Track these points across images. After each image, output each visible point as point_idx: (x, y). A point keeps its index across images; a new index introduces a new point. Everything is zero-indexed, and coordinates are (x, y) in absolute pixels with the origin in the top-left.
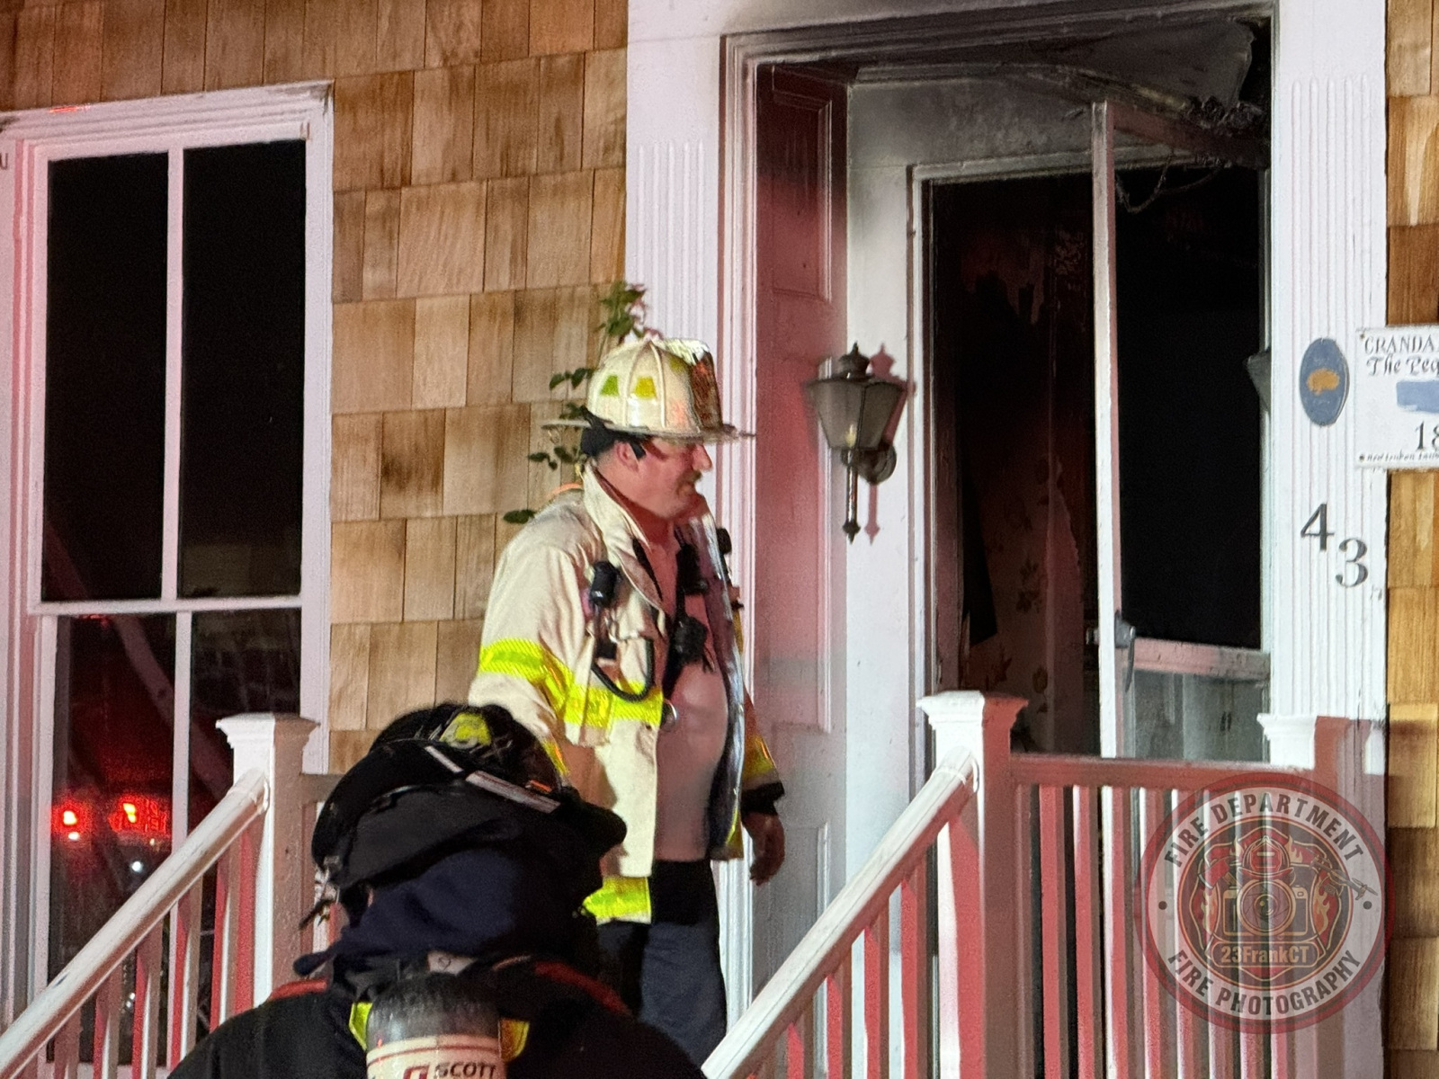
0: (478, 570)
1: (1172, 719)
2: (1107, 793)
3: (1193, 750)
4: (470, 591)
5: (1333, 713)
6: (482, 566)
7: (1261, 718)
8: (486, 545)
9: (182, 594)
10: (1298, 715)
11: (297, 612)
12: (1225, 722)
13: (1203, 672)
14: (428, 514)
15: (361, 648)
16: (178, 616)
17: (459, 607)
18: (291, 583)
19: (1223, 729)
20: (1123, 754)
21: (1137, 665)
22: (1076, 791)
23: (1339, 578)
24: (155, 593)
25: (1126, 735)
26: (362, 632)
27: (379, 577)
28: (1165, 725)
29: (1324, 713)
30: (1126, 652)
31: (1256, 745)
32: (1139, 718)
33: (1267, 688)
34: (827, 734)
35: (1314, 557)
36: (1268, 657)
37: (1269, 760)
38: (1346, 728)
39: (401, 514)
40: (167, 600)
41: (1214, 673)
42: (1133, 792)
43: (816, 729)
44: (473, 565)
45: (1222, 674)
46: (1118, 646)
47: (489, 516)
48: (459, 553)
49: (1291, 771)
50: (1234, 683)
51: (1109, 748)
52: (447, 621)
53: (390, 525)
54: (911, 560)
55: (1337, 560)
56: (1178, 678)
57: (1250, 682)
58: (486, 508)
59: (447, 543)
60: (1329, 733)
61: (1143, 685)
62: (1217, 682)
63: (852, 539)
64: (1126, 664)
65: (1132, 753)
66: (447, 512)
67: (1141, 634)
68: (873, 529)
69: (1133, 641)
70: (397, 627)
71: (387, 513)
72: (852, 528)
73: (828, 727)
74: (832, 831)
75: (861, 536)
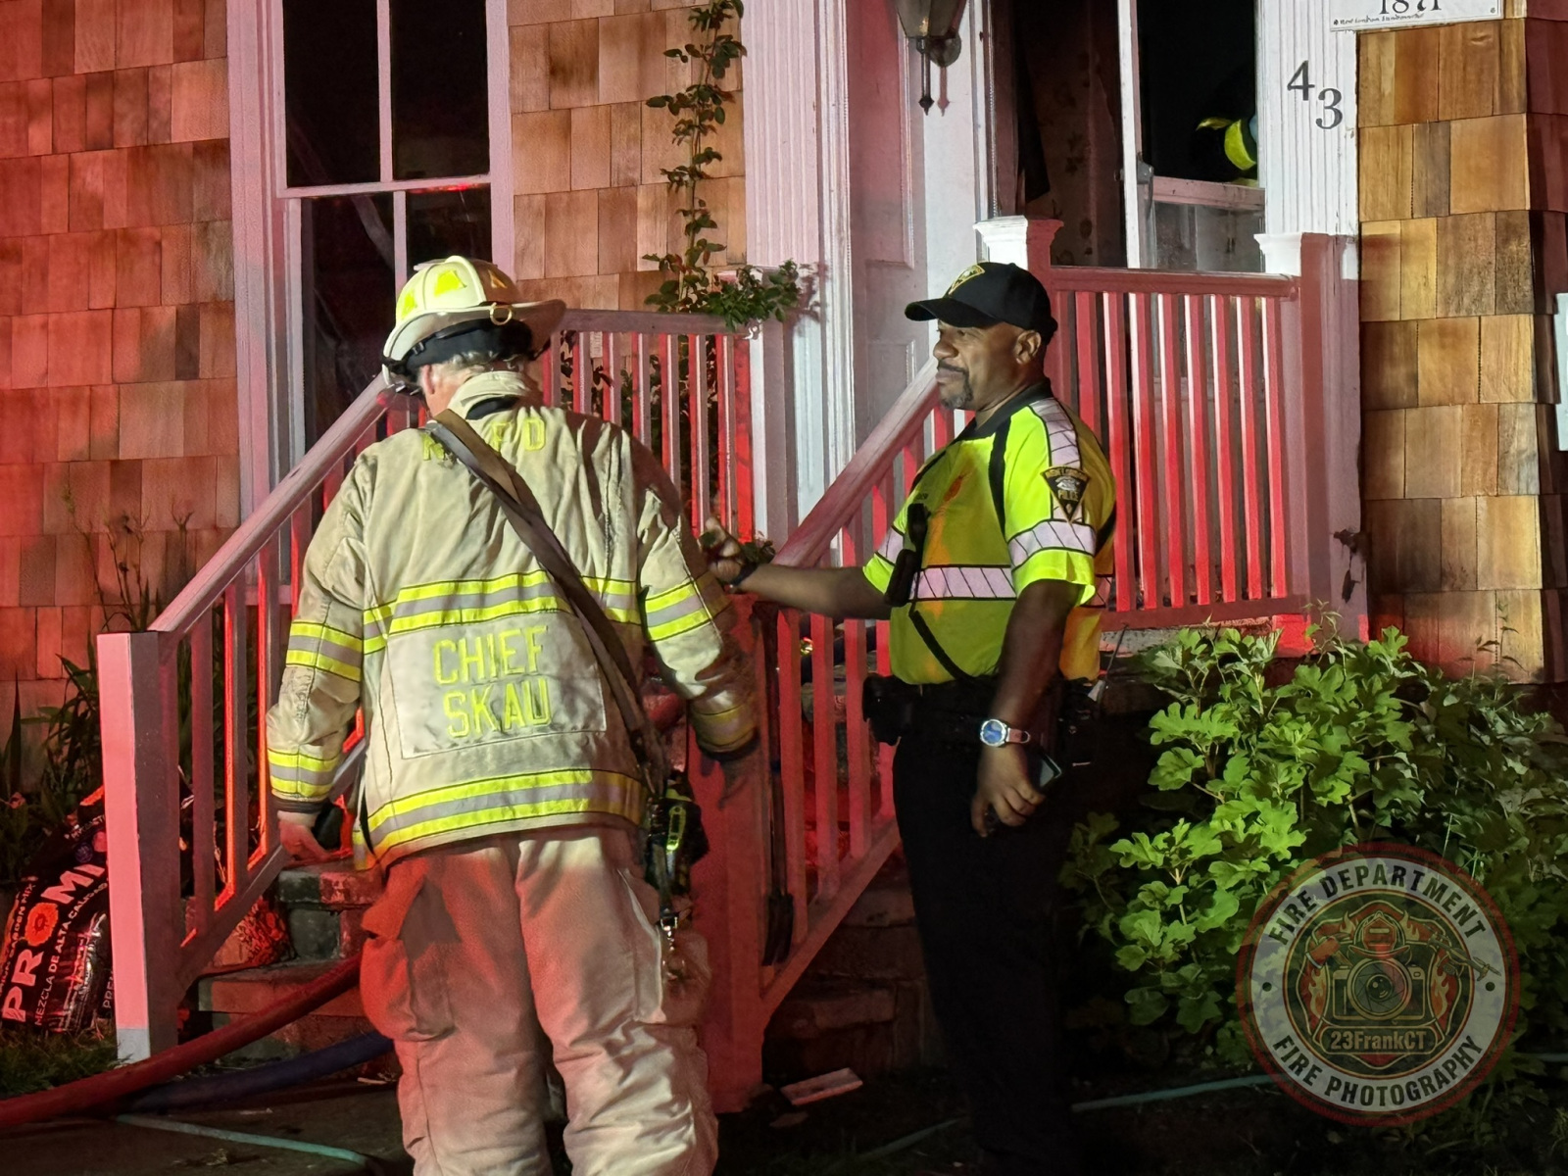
0: (629, 148)
1: (1187, 245)
2: (1132, 297)
3: (1203, 265)
4: (623, 163)
5: (1316, 231)
6: (632, 144)
7: (1257, 237)
8: (634, 128)
9: (397, 177)
10: (1288, 234)
11: (486, 190)
12: (1230, 247)
13: (1211, 204)
14: (588, 103)
15: (539, 213)
16: (395, 194)
17: (614, 178)
18: (482, 165)
19: (1228, 251)
20: (1146, 267)
21: (1156, 198)
22: (1106, 296)
23: (1319, 122)
24: (375, 177)
25: (1149, 254)
26: (538, 201)
27: (550, 154)
28: (1181, 247)
29: (1309, 231)
30: (1146, 187)
31: (1256, 260)
32: (1159, 240)
33: (1263, 217)
34: (910, 269)
35: (1299, 106)
36: (1263, 192)
37: (1264, 271)
38: (1328, 242)
39: (568, 105)
40: (386, 182)
41: (1219, 204)
42: (1153, 295)
43: (904, 266)
44: (624, 144)
45: (1227, 205)
46: (1139, 182)
47: (635, 103)
48: (613, 132)
49: (1283, 278)
50: (1235, 213)
51: (1134, 261)
52: (606, 189)
53: (558, 114)
54: (976, 126)
55: (1317, 107)
56: (1192, 209)
57: (1248, 212)
58: (633, 98)
59: (604, 129)
60: (1313, 247)
61: (1162, 214)
62: (1223, 212)
63: (927, 111)
64: (1146, 197)
65: (1154, 266)
66: (603, 99)
67: (1157, 173)
68: (944, 103)
69: (1151, 178)
70: (565, 197)
71: (555, 104)
72: (927, 102)
73: (912, 263)
74: (917, 346)
75: (935, 109)
